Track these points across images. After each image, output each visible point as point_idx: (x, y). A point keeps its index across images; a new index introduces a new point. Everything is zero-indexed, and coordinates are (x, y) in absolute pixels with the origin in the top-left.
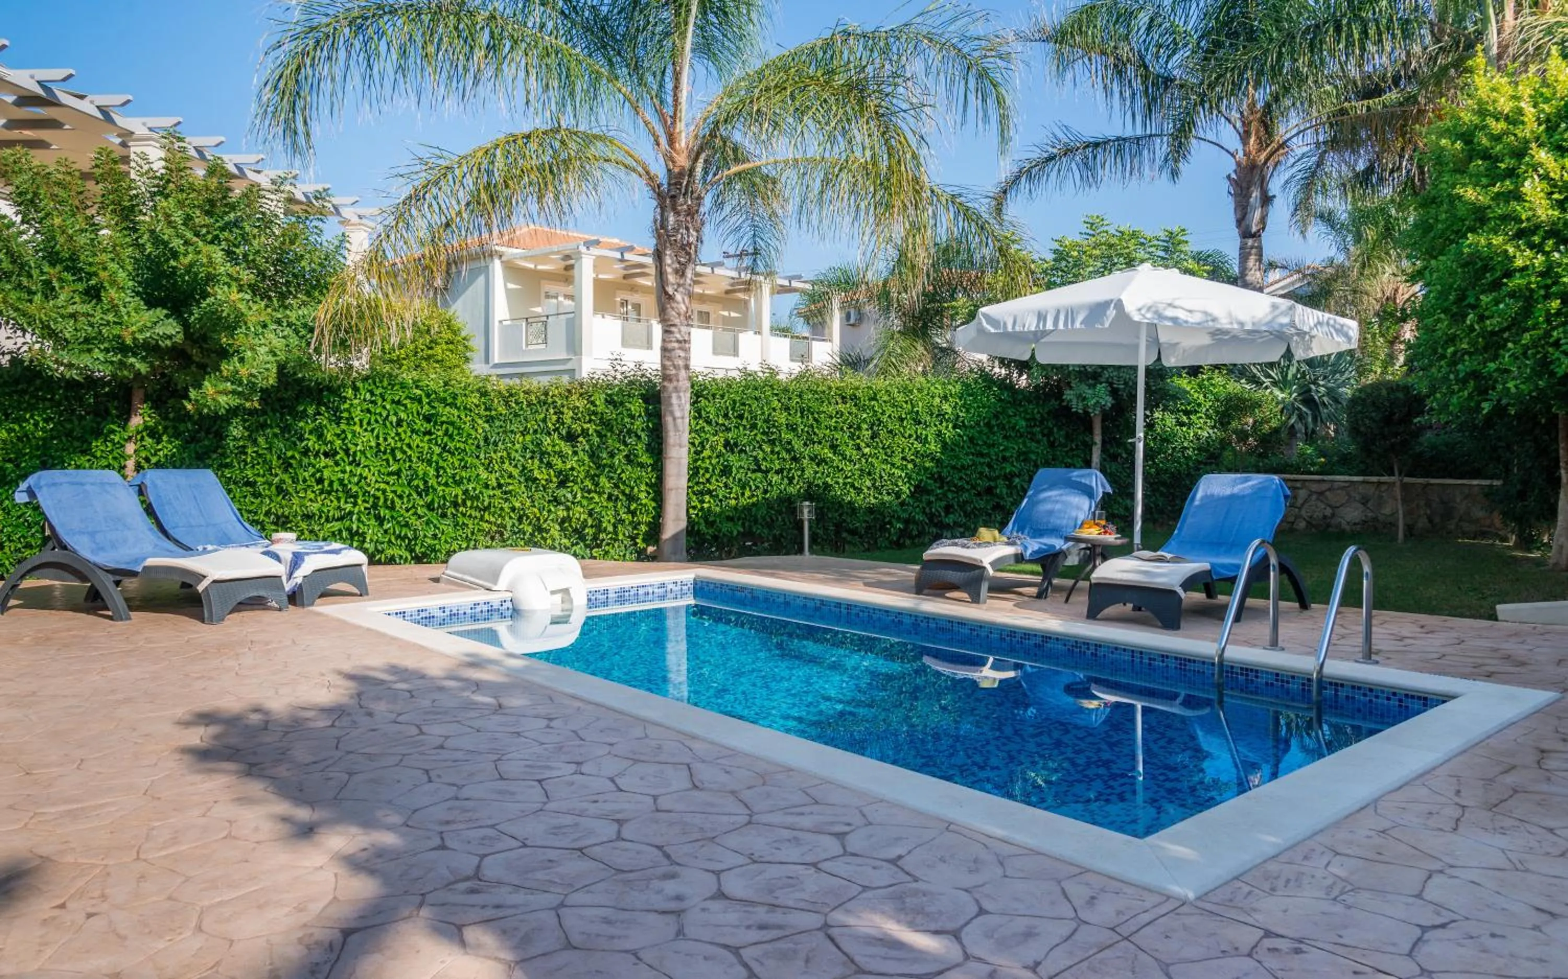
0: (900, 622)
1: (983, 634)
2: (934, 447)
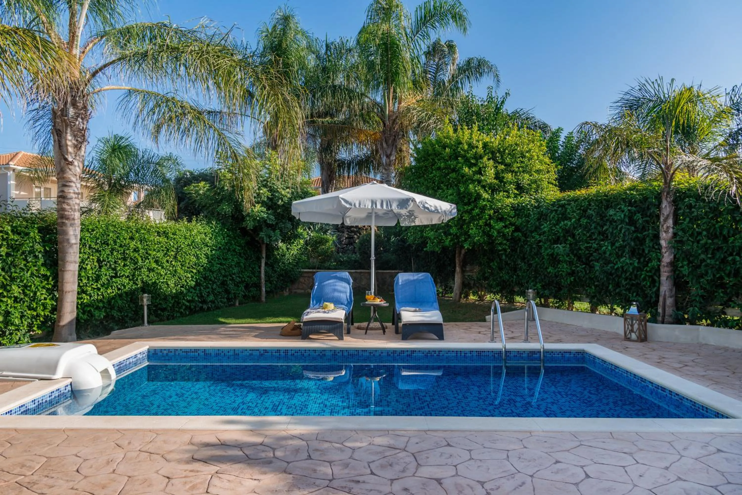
0: (325, 355)
1: (377, 354)
2: (204, 261)
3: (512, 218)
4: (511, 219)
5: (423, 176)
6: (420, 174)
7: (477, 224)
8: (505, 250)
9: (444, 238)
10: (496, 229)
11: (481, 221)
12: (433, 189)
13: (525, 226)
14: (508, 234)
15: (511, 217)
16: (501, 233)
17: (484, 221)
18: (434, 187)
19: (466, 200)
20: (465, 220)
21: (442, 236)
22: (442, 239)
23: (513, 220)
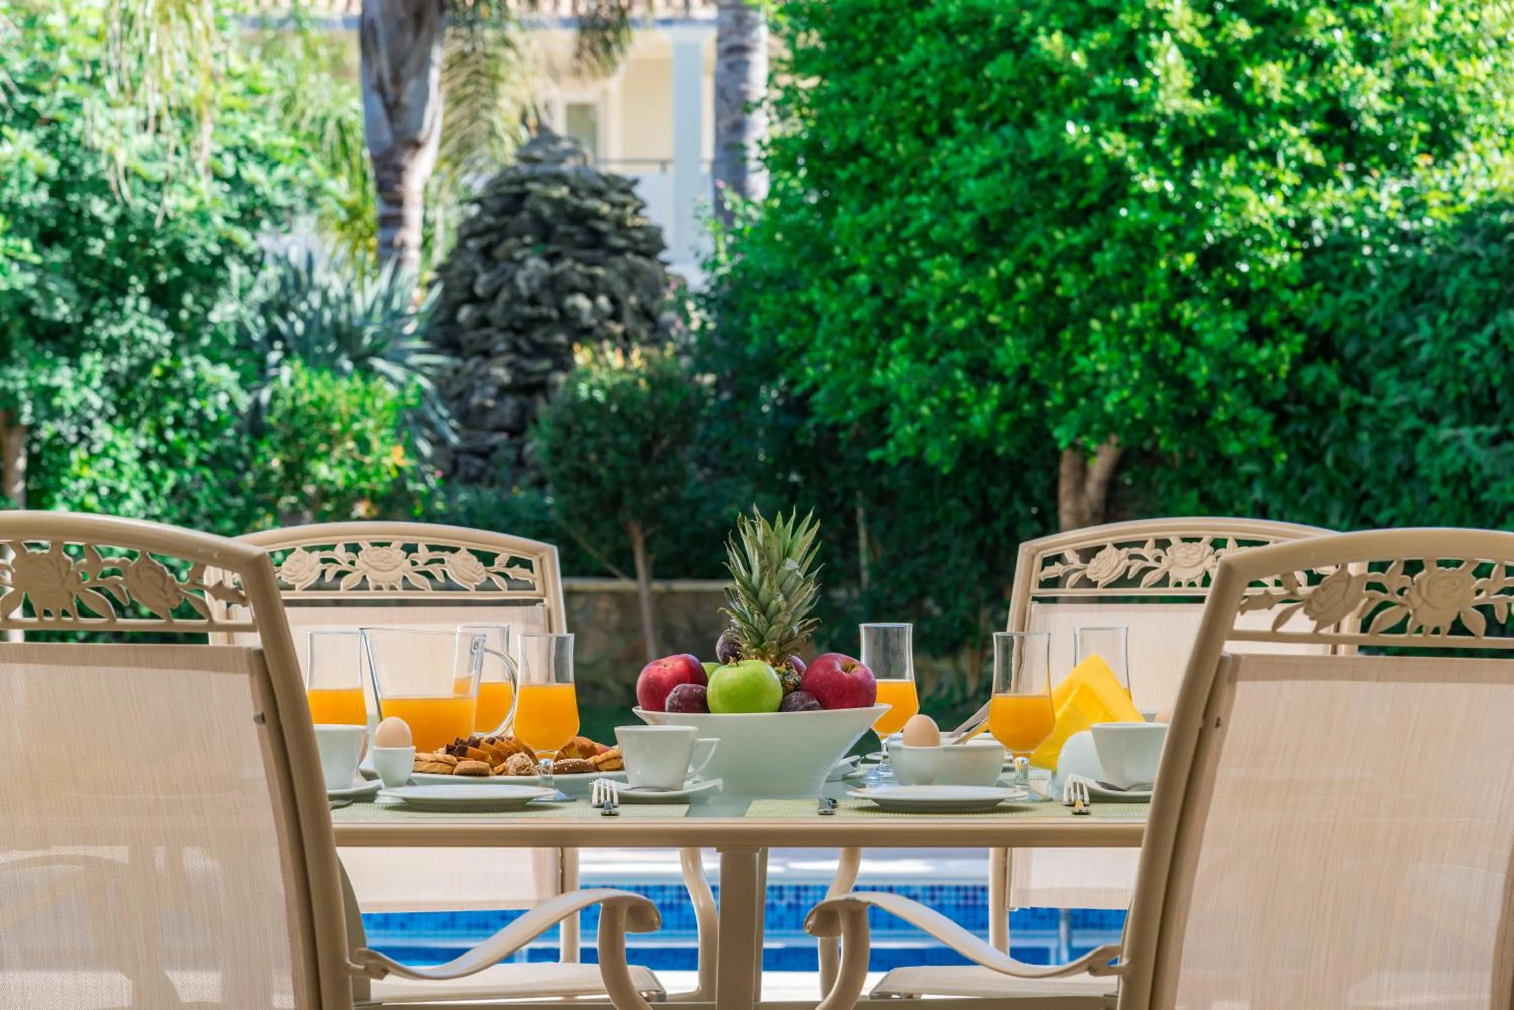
3: (1294, 289)
4: (1285, 295)
5: (871, 61)
6: (859, 45)
7: (1123, 322)
8: (1264, 456)
9: (967, 394)
10: (1207, 350)
11: (1136, 309)
12: (919, 133)
13: (1352, 332)
14: (1274, 371)
15: (1288, 285)
16: (1236, 366)
17: (1155, 306)
18: (923, 120)
19: (1063, 199)
20: (1065, 301)
21: (955, 386)
22: (955, 403)
23: (1296, 300)
